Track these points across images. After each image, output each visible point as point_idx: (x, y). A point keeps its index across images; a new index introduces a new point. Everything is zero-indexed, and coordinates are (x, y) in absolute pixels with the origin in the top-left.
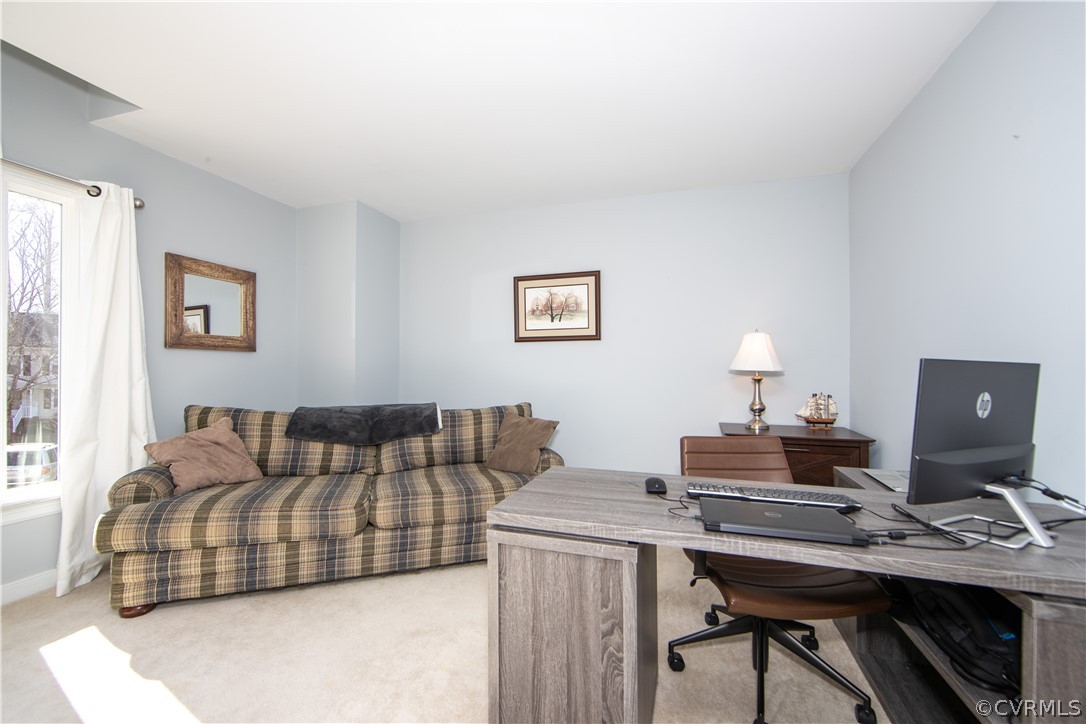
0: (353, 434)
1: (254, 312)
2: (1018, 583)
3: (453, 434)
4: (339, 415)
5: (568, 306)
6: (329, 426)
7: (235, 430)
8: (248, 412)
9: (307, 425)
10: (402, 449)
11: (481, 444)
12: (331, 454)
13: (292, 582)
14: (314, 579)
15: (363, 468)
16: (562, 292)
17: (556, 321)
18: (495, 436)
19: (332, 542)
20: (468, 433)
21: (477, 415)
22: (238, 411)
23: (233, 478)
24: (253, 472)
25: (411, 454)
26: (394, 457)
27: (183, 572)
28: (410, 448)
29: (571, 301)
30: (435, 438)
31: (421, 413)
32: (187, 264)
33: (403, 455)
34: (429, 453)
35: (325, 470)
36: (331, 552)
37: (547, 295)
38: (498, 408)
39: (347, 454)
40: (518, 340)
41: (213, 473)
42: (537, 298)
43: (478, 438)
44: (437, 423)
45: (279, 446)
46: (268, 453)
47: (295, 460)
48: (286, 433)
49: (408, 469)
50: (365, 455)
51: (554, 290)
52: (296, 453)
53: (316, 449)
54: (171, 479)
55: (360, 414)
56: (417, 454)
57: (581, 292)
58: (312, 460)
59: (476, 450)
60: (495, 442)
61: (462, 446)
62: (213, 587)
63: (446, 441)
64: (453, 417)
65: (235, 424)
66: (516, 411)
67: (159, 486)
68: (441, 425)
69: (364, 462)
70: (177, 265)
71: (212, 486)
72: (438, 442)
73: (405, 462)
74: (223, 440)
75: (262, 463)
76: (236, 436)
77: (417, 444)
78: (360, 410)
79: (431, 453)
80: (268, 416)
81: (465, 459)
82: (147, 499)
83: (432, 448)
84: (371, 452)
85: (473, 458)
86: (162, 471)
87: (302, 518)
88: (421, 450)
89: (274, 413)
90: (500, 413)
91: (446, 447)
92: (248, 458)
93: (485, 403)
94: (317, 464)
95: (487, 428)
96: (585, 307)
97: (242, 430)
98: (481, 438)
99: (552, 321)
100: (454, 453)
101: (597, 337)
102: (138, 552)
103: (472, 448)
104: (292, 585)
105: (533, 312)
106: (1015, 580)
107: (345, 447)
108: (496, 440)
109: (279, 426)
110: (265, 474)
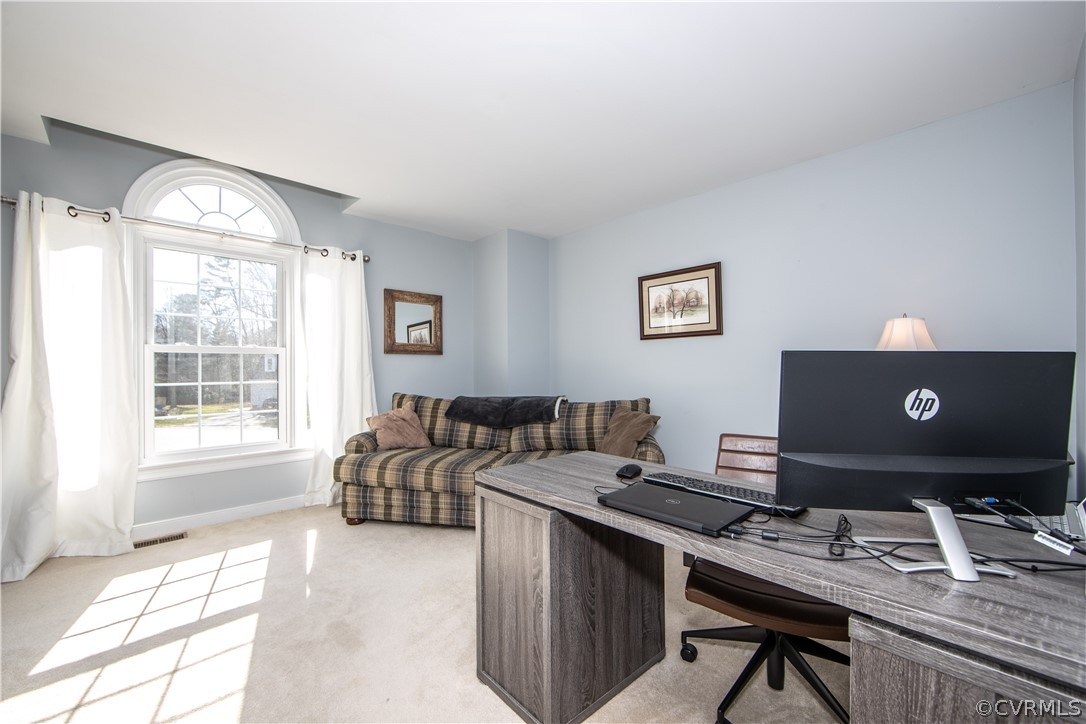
0: (491, 418)
1: (441, 326)
2: (832, 594)
3: (568, 424)
4: (484, 403)
5: (688, 302)
6: (475, 411)
7: (416, 411)
8: (426, 398)
9: (461, 410)
10: (526, 433)
11: (593, 433)
12: (475, 433)
13: (435, 522)
14: (449, 523)
15: (497, 446)
16: (683, 287)
17: (678, 317)
18: (605, 428)
19: (460, 496)
20: (581, 423)
21: (591, 407)
22: (420, 397)
23: (411, 445)
24: (424, 441)
25: (532, 438)
26: (520, 439)
27: (375, 501)
28: (532, 433)
29: (692, 296)
30: (552, 426)
31: (543, 404)
32: (397, 294)
33: (526, 438)
34: (547, 438)
35: (470, 445)
36: (459, 504)
37: (669, 292)
38: (613, 402)
39: (487, 434)
40: (644, 337)
41: (399, 440)
42: (660, 296)
43: (590, 428)
44: (554, 413)
45: (441, 423)
46: (434, 429)
47: (451, 435)
48: (446, 414)
49: (531, 451)
50: (500, 436)
51: (675, 286)
52: (452, 430)
53: (465, 428)
54: (376, 440)
55: (499, 403)
56: (537, 438)
57: (701, 287)
58: (462, 436)
59: (588, 439)
60: (605, 433)
61: (575, 434)
62: (390, 514)
63: (561, 429)
64: (569, 409)
65: (416, 407)
66: (629, 406)
67: (368, 445)
68: (557, 416)
69: (499, 441)
70: (391, 296)
71: (399, 448)
72: (555, 429)
73: (528, 444)
74: (408, 418)
75: (431, 436)
76: (415, 415)
77: (538, 430)
78: (500, 400)
79: (549, 438)
80: (438, 402)
81: (580, 447)
82: (361, 452)
83: (549, 434)
84: (505, 433)
85: (586, 446)
86: (371, 437)
87: (439, 475)
88: (541, 435)
89: (441, 400)
90: (612, 407)
91: (562, 434)
92: (421, 431)
93: (601, 397)
94: (465, 439)
95: (597, 420)
96: (705, 301)
97: (421, 411)
98: (592, 428)
99: (674, 317)
100: (569, 440)
101: (718, 331)
102: (353, 484)
103: (584, 437)
104: (434, 524)
105: (656, 309)
106: (828, 590)
107: (485, 428)
108: (606, 431)
109: (443, 408)
110: (433, 444)
